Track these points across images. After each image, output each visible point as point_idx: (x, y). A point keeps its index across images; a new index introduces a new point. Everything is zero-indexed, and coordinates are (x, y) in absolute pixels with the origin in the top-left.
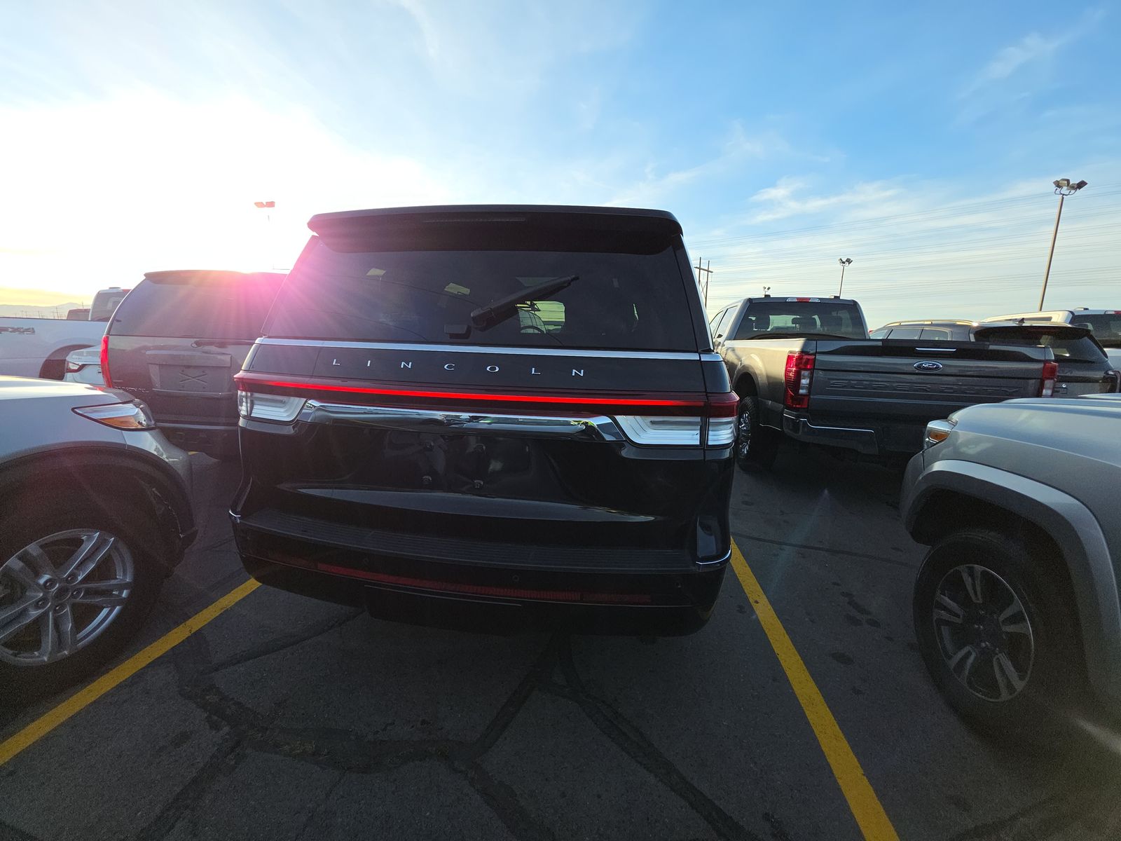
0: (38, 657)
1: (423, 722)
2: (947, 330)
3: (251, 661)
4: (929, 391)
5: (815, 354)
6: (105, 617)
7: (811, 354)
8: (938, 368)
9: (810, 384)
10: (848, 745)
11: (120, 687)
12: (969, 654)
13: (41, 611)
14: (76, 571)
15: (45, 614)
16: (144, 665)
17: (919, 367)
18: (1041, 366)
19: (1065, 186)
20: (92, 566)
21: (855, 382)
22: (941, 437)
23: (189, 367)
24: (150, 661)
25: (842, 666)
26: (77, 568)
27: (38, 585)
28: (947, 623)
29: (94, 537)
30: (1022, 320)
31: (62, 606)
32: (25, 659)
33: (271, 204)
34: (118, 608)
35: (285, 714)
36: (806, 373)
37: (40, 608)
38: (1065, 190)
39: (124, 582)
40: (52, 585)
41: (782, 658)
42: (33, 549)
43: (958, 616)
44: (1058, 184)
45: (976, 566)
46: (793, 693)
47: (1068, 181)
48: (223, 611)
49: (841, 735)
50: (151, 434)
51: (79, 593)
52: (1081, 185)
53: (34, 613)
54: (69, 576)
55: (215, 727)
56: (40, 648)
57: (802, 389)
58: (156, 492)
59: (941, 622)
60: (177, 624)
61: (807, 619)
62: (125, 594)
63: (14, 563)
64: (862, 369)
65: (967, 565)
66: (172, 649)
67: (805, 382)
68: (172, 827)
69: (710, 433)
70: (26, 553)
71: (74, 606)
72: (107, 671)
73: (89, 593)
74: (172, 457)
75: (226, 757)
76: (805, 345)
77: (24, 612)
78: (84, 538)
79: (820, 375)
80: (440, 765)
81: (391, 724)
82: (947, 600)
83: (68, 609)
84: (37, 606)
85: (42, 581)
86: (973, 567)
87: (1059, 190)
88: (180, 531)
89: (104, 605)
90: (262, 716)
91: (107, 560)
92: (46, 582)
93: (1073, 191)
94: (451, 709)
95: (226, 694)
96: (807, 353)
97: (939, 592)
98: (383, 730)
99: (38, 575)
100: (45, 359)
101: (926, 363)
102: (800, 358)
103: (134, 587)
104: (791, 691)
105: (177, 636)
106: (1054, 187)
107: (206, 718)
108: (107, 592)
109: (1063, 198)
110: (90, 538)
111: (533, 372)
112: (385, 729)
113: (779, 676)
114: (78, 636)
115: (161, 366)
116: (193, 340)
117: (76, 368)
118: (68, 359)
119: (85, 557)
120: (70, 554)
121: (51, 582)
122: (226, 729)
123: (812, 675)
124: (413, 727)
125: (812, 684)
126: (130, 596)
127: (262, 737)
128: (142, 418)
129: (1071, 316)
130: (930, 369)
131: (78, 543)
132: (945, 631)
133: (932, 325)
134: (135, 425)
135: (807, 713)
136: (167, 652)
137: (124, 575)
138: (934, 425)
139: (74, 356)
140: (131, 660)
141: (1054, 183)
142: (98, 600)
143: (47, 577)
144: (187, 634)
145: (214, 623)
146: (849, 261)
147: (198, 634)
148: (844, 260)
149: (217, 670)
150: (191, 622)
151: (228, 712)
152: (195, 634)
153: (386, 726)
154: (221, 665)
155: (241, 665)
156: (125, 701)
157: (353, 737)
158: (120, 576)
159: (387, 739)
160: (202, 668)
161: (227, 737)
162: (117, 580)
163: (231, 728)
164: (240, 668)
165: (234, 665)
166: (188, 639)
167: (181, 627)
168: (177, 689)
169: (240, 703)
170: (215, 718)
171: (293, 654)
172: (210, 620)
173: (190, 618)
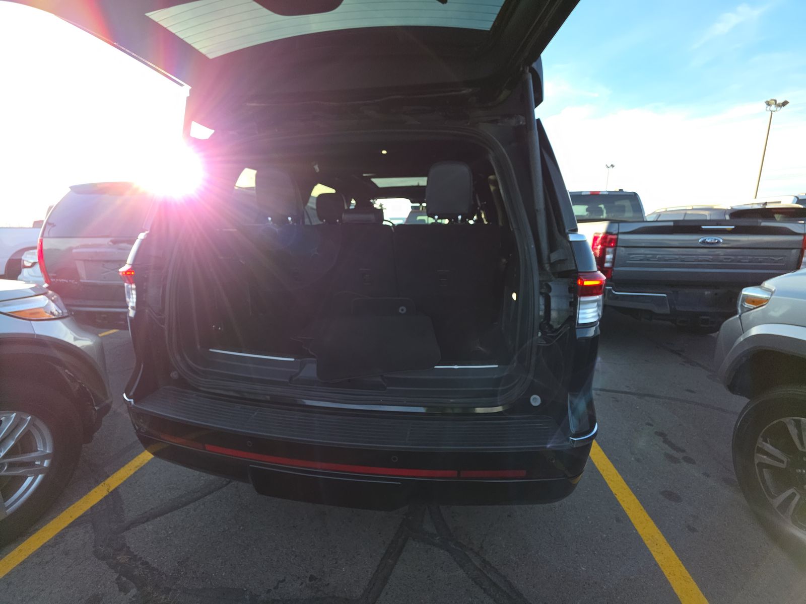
1: (311, 578)
2: (706, 213)
3: (159, 519)
4: (711, 262)
5: (617, 234)
6: (30, 484)
7: (614, 234)
8: (719, 242)
9: (614, 258)
10: (696, 587)
11: (44, 547)
12: (793, 495)
16: (66, 525)
17: (704, 242)
18: (802, 238)
19: (773, 104)
20: (12, 443)
21: (650, 256)
22: (758, 302)
23: (107, 261)
24: (71, 520)
25: (673, 504)
28: (768, 466)
29: (12, 418)
30: (766, 203)
34: (40, 477)
35: (186, 573)
36: (609, 250)
38: (773, 107)
39: (45, 454)
41: (619, 497)
43: (782, 462)
44: (768, 104)
45: (802, 419)
46: (637, 533)
47: (775, 101)
48: (137, 469)
49: (688, 575)
50: (62, 322)
51: (3, 466)
52: (785, 103)
55: (124, 589)
57: (607, 262)
58: (69, 373)
59: (762, 465)
60: (97, 483)
61: (633, 459)
62: (46, 463)
64: (643, 245)
65: (794, 418)
66: (92, 508)
67: (609, 257)
69: (581, 311)
72: (36, 530)
73: (12, 466)
74: (84, 342)
76: (609, 227)
78: (3, 419)
79: (621, 251)
81: (282, 582)
82: (768, 447)
86: (800, 421)
87: (769, 107)
88: (95, 404)
89: (28, 475)
90: (166, 576)
91: (27, 435)
93: (779, 108)
94: (336, 563)
95: (135, 553)
96: (611, 234)
97: (760, 440)
100: (8, 259)
101: (710, 239)
102: (605, 238)
103: (53, 457)
104: (634, 531)
105: (97, 495)
106: (765, 105)
107: (117, 579)
108: (30, 464)
109: (772, 114)
110: (8, 419)
112: (276, 588)
113: (621, 517)
114: (6, 503)
115: (85, 261)
116: (109, 239)
117: (29, 265)
118: (23, 258)
119: (5, 436)
122: (134, 591)
123: (651, 515)
124: (302, 583)
125: (651, 523)
126: (51, 464)
127: (166, 598)
128: (53, 308)
129: (796, 199)
130: (713, 243)
132: (766, 473)
133: (693, 209)
134: (48, 316)
135: (654, 553)
136: (86, 512)
137: (44, 447)
138: (748, 292)
139: (28, 256)
140: (55, 520)
141: (766, 102)
142: (20, 471)
144: (105, 493)
145: (129, 482)
146: (612, 166)
147: (114, 494)
148: (609, 165)
149: (128, 528)
150: (109, 481)
151: (136, 572)
152: (112, 492)
153: (278, 584)
154: (134, 524)
155: (149, 523)
156: (47, 562)
157: (247, 597)
158: (40, 448)
159: (279, 598)
160: (115, 527)
161: (134, 599)
162: (39, 452)
163: (138, 590)
164: (149, 526)
165: (143, 523)
166: (106, 497)
167: (100, 486)
168: (93, 549)
169: (147, 563)
170: (124, 579)
171: (195, 510)
172: (126, 478)
173: (108, 476)
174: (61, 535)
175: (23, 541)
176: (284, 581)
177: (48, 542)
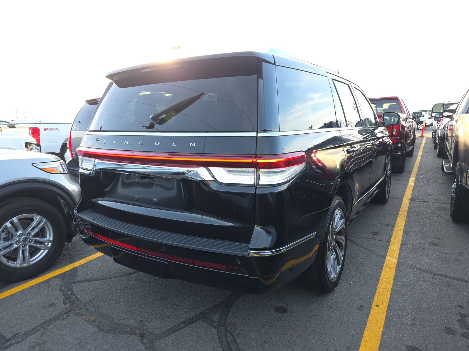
0: (16, 264)
1: (141, 321)
3: (89, 282)
6: (42, 254)
11: (42, 282)
13: (17, 246)
14: (31, 232)
15: (19, 247)
16: (53, 276)
20: (37, 230)
26: (32, 230)
27: (17, 235)
29: (38, 218)
31: (26, 245)
32: (11, 264)
33: (179, 47)
34: (47, 251)
35: (91, 305)
37: (17, 244)
39: (50, 240)
40: (22, 236)
42: (15, 219)
51: (32, 241)
53: (15, 246)
54: (28, 233)
55: (65, 303)
56: (17, 261)
58: (63, 202)
62: (50, 245)
63: (8, 224)
66: (65, 272)
68: (36, 332)
70: (13, 221)
71: (29, 246)
73: (36, 242)
75: (63, 315)
77: (11, 245)
78: (34, 218)
80: (137, 339)
81: (127, 318)
83: (27, 247)
84: (16, 244)
85: (18, 234)
89: (42, 248)
90: (82, 304)
91: (43, 229)
92: (20, 234)
95: (74, 293)
98: (123, 320)
99: (17, 230)
100: (62, 143)
103: (53, 242)
105: (68, 268)
107: (64, 300)
108: (43, 243)
110: (36, 218)
111: (173, 145)
112: (124, 320)
114: (30, 260)
119: (34, 226)
120: (29, 224)
121: (22, 235)
122: (68, 305)
124: (136, 321)
126: (52, 246)
127: (79, 311)
131: (32, 220)
136: (62, 273)
137: (50, 236)
140: (49, 274)
142: (38, 245)
143: (20, 232)
144: (72, 268)
145: (83, 266)
149: (75, 283)
150: (76, 263)
151: (72, 299)
152: (75, 268)
153: (125, 319)
154: (78, 282)
155: (84, 283)
156: (41, 288)
157: (110, 319)
158: (48, 237)
159: (123, 323)
160: (71, 281)
161: (67, 308)
162: (47, 239)
163: (70, 305)
164: (84, 284)
165: (82, 282)
166: (71, 269)
167: (71, 264)
168: (59, 287)
169: (77, 297)
170: (67, 300)
171: (105, 283)
172: (83, 263)
173: (76, 261)
174: (49, 280)
175: (35, 279)
176: (128, 318)
177: (44, 281)
